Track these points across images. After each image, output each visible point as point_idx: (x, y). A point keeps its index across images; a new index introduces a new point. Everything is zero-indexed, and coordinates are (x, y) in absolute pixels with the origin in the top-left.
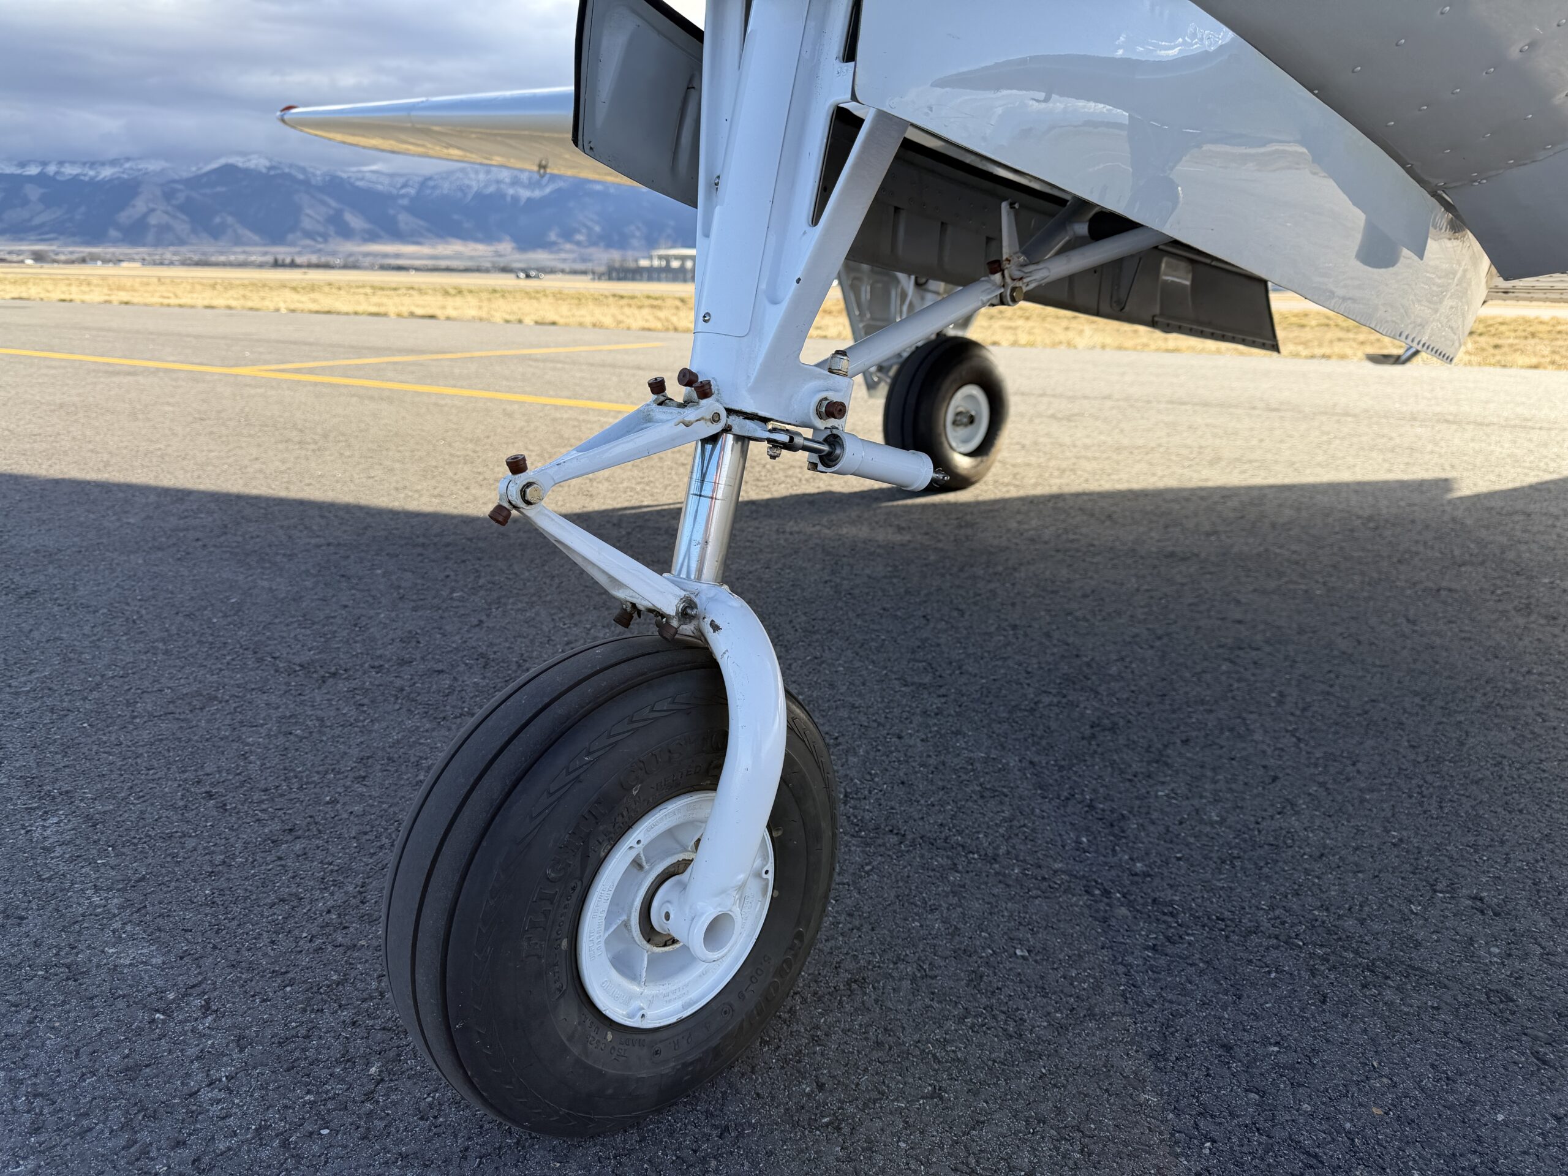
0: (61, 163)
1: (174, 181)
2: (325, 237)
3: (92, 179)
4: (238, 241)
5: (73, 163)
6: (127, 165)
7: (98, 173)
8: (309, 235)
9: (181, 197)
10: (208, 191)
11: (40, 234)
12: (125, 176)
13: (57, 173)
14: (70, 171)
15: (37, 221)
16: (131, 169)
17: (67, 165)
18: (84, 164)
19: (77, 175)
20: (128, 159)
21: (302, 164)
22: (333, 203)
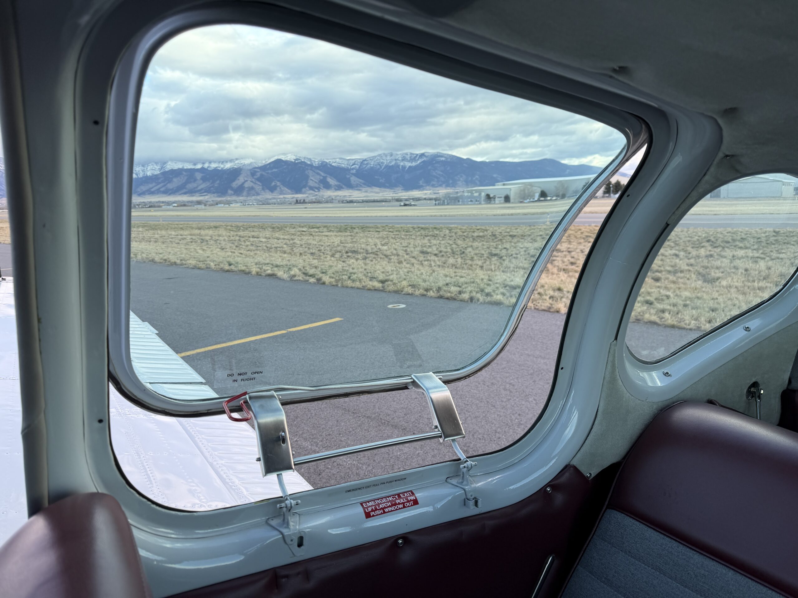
0: (210, 163)
1: (256, 168)
2: (319, 189)
3: (222, 169)
4: (282, 193)
5: (215, 162)
6: (237, 162)
7: (225, 166)
8: (312, 188)
9: (258, 175)
10: (270, 171)
11: (201, 193)
12: (236, 167)
13: (208, 167)
14: (213, 166)
15: (199, 188)
16: (238, 163)
17: (212, 163)
18: (219, 162)
19: (217, 167)
20: (237, 159)
21: (309, 157)
22: (322, 174)
